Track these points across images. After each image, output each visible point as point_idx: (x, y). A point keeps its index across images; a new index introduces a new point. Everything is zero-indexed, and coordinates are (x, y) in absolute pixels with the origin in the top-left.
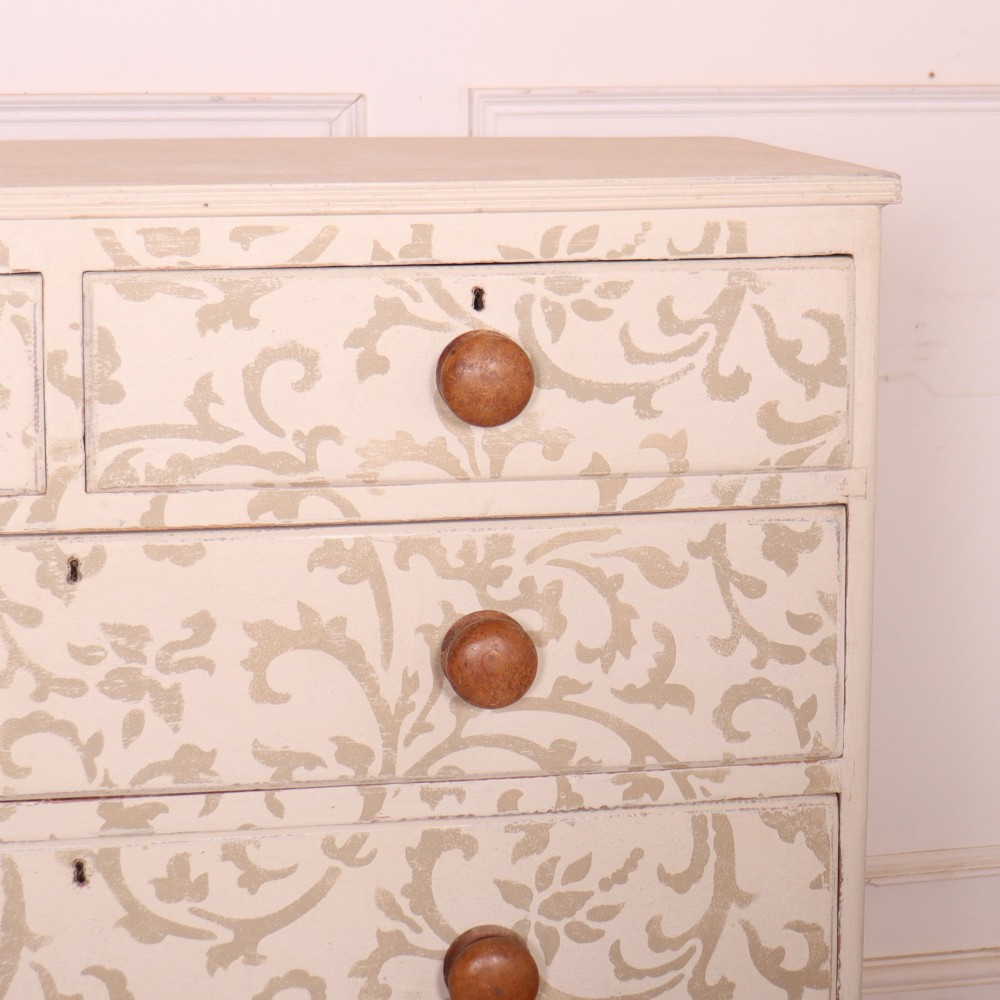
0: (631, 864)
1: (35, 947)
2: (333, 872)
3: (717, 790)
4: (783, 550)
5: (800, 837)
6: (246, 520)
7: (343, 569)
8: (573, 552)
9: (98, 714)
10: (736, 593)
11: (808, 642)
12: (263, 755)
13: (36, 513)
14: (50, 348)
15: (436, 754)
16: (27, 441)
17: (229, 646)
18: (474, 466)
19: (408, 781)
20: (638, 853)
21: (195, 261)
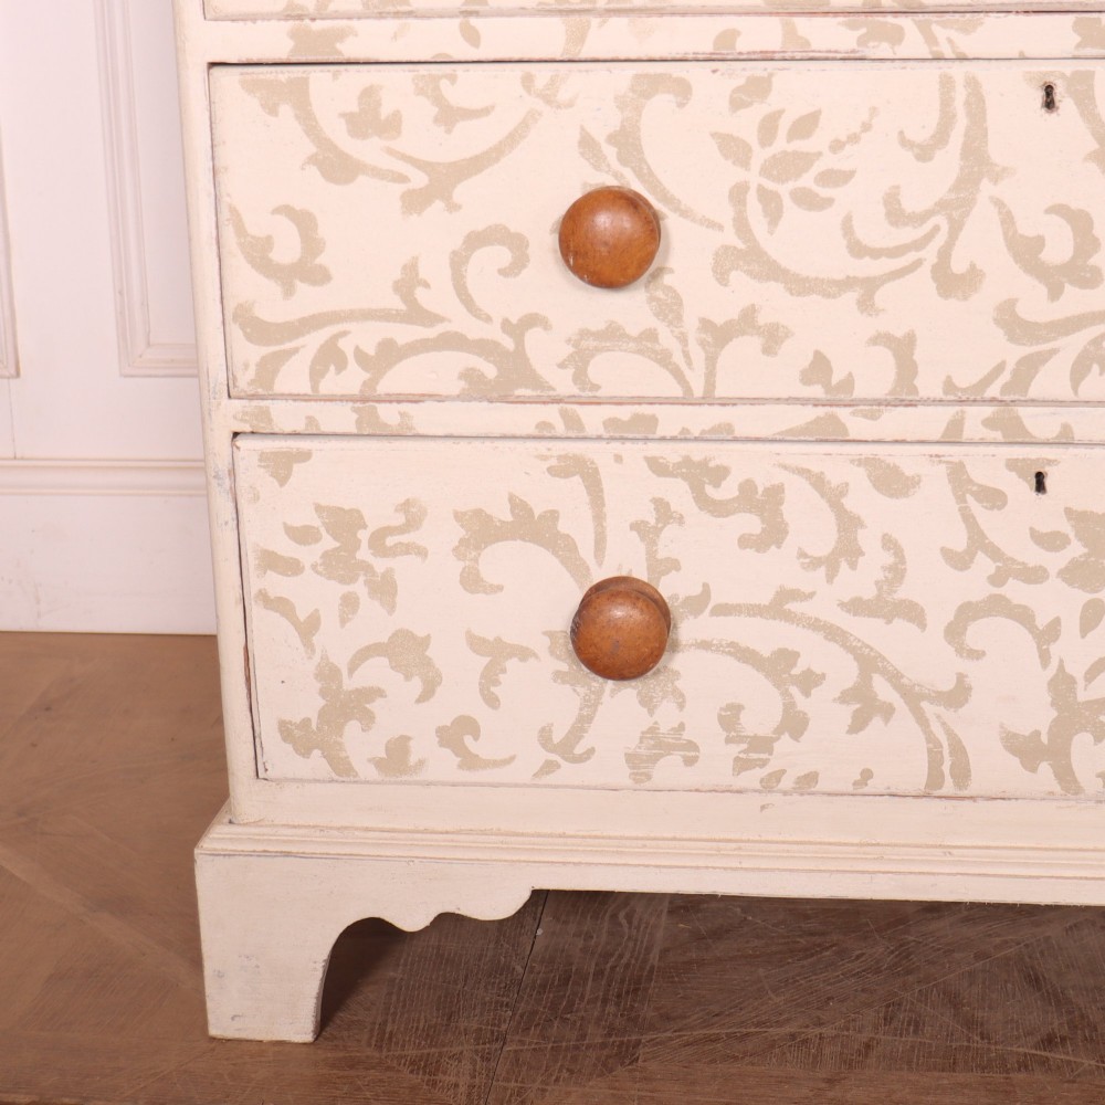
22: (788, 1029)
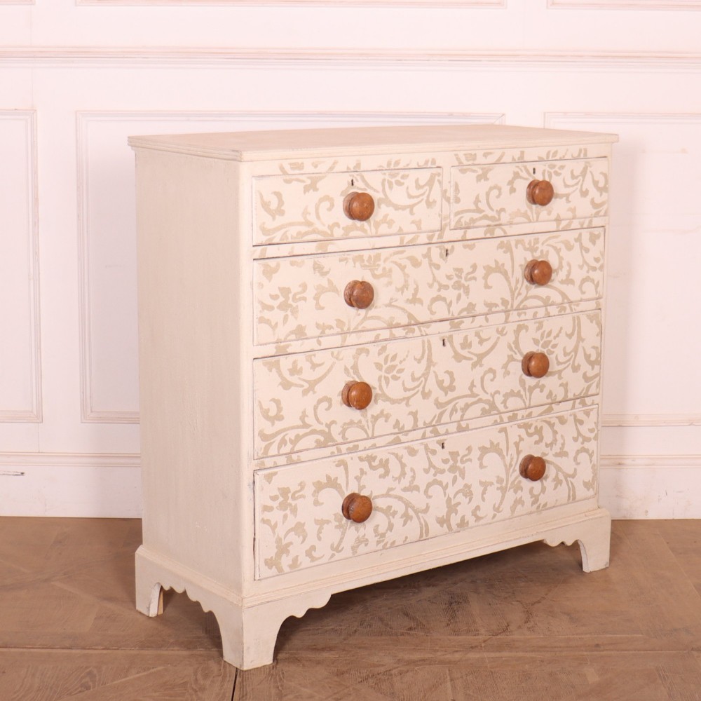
0: (560, 332)
1: (434, 366)
2: (498, 338)
3: (578, 309)
4: (593, 239)
5: (594, 322)
6: (483, 236)
7: (504, 249)
8: (551, 242)
9: (451, 294)
10: (583, 252)
11: (598, 265)
12: (486, 304)
13: (440, 236)
15: (522, 302)
17: (480, 273)
18: (533, 217)
19: (515, 310)
20: (561, 328)
21: (476, 162)
22: (331, 627)
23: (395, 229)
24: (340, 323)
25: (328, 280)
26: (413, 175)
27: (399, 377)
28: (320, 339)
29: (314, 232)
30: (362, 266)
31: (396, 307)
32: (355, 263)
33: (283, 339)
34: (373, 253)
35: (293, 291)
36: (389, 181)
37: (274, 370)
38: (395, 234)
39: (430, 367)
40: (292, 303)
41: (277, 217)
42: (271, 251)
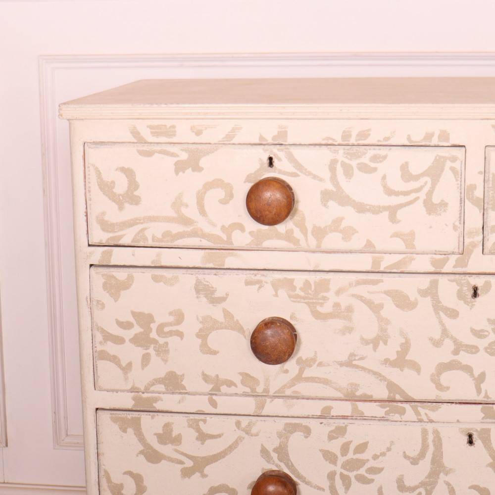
1: (446, 474)
13: (458, 263)
14: (468, 183)
16: (455, 228)
23: (357, 243)
24: (247, 378)
25: (225, 311)
26: (397, 157)
27: (372, 480)
28: (214, 397)
29: (194, 234)
30: (290, 296)
31: (363, 369)
32: (276, 291)
33: (143, 389)
34: (313, 278)
35: (159, 320)
36: (344, 164)
37: (130, 431)
38: (361, 252)
39: (438, 475)
40: (157, 338)
41: (127, 205)
42: (119, 256)
